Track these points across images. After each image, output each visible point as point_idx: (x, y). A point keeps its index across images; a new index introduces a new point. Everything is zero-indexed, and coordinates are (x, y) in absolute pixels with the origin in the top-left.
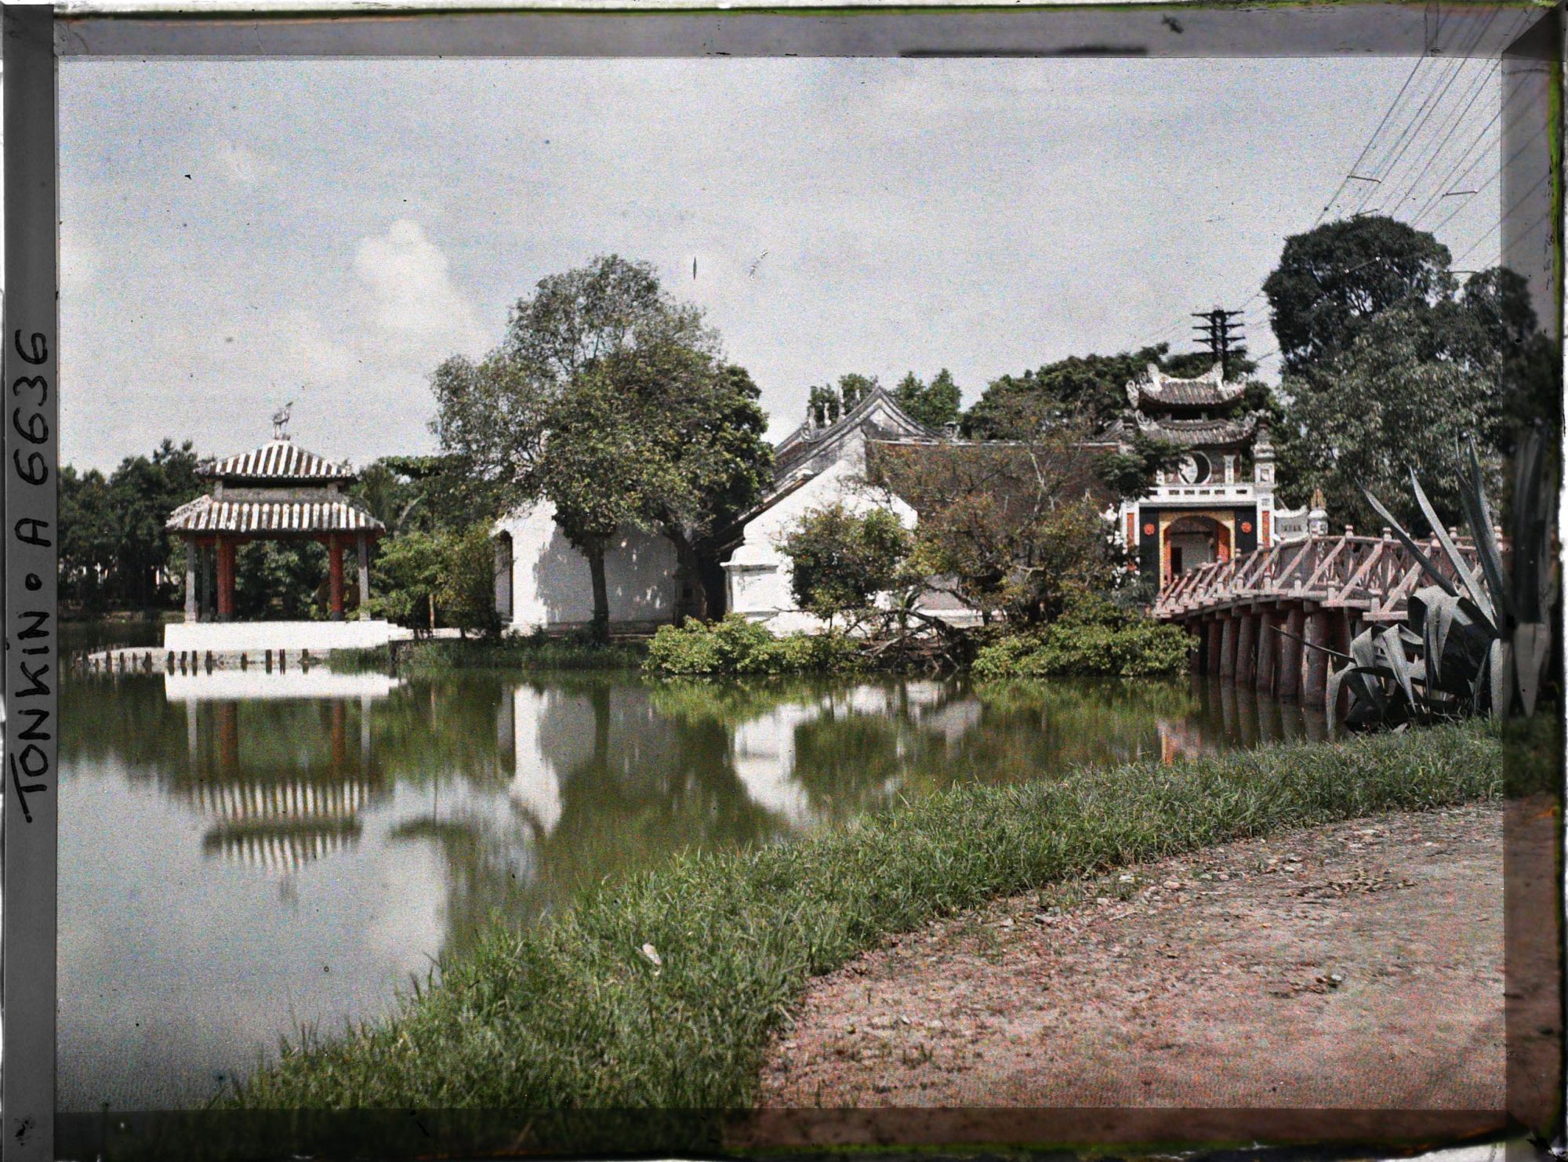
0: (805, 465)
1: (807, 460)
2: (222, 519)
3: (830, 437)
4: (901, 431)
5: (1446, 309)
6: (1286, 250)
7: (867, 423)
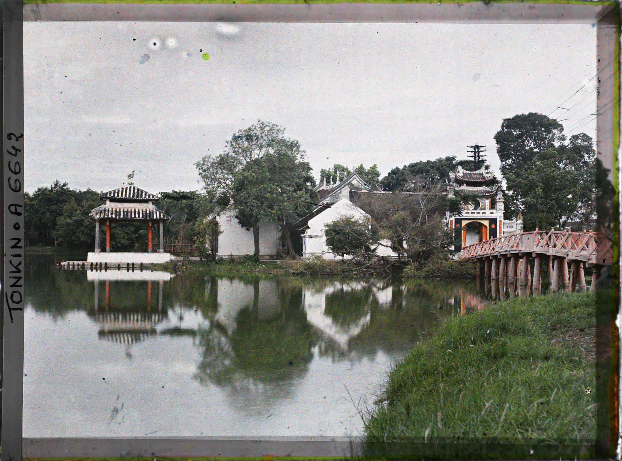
0: (327, 199)
1: (328, 197)
2: (110, 214)
3: (337, 189)
4: (363, 187)
5: (562, 148)
6: (503, 124)
7: (350, 184)
